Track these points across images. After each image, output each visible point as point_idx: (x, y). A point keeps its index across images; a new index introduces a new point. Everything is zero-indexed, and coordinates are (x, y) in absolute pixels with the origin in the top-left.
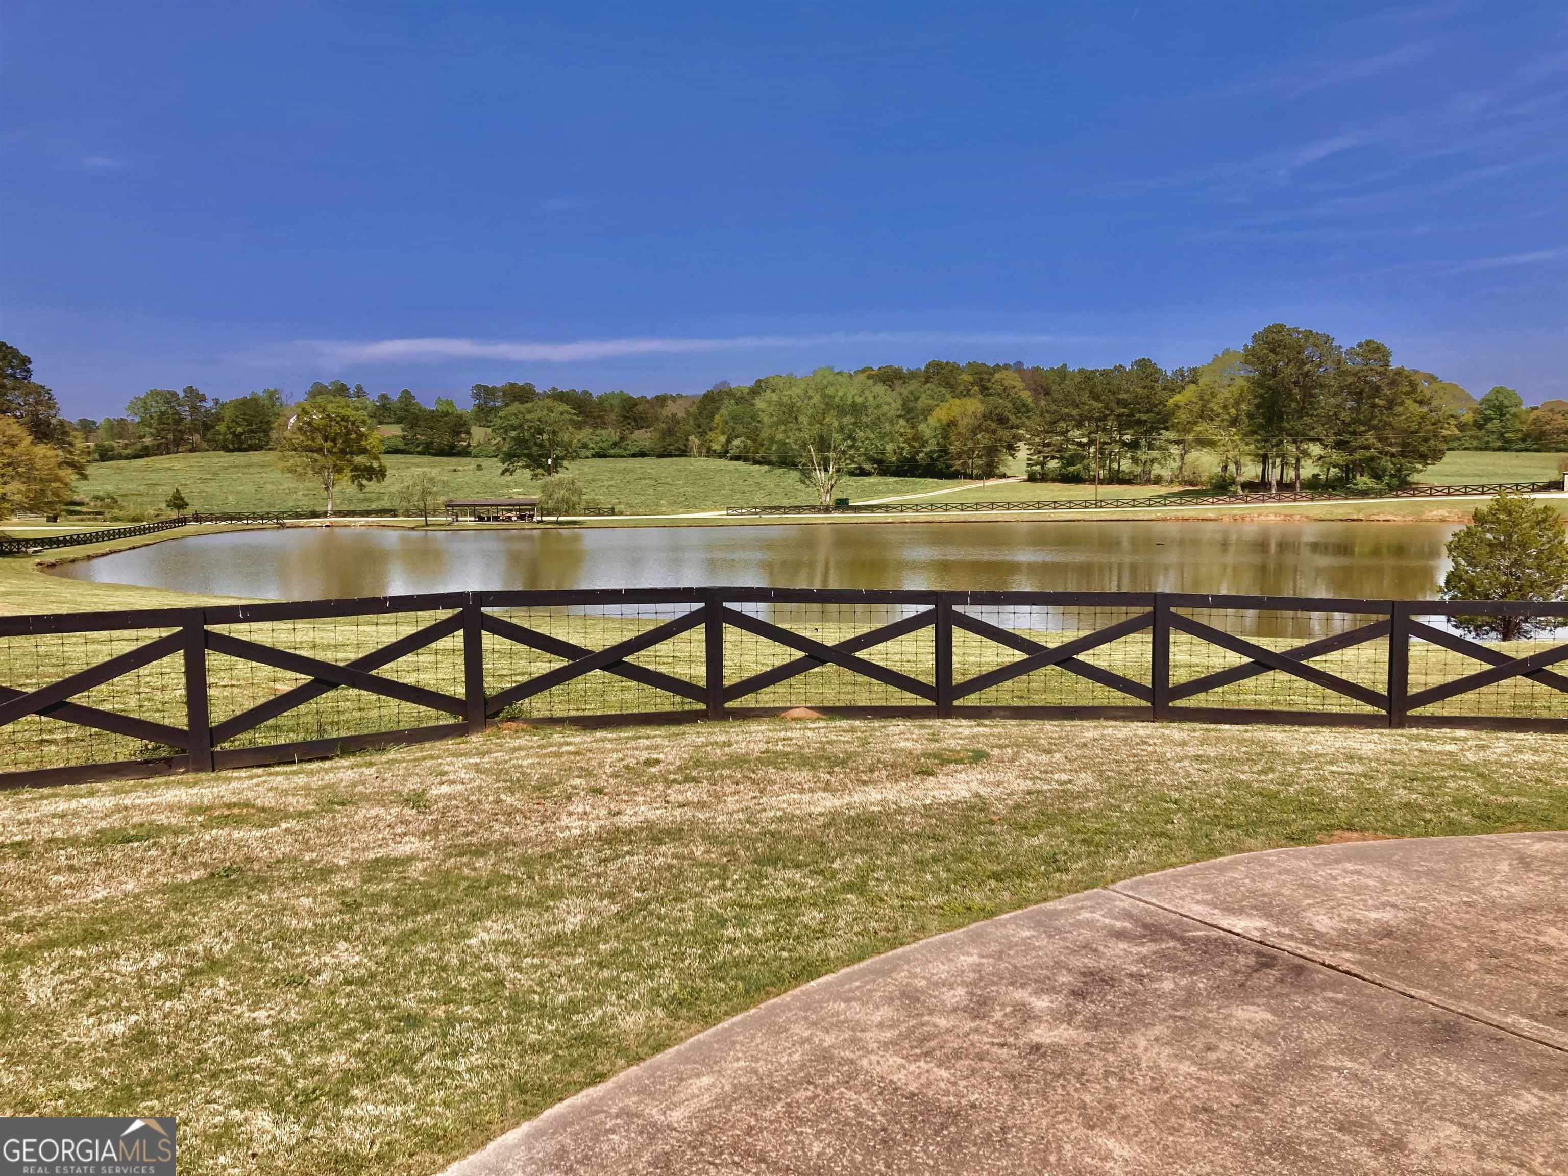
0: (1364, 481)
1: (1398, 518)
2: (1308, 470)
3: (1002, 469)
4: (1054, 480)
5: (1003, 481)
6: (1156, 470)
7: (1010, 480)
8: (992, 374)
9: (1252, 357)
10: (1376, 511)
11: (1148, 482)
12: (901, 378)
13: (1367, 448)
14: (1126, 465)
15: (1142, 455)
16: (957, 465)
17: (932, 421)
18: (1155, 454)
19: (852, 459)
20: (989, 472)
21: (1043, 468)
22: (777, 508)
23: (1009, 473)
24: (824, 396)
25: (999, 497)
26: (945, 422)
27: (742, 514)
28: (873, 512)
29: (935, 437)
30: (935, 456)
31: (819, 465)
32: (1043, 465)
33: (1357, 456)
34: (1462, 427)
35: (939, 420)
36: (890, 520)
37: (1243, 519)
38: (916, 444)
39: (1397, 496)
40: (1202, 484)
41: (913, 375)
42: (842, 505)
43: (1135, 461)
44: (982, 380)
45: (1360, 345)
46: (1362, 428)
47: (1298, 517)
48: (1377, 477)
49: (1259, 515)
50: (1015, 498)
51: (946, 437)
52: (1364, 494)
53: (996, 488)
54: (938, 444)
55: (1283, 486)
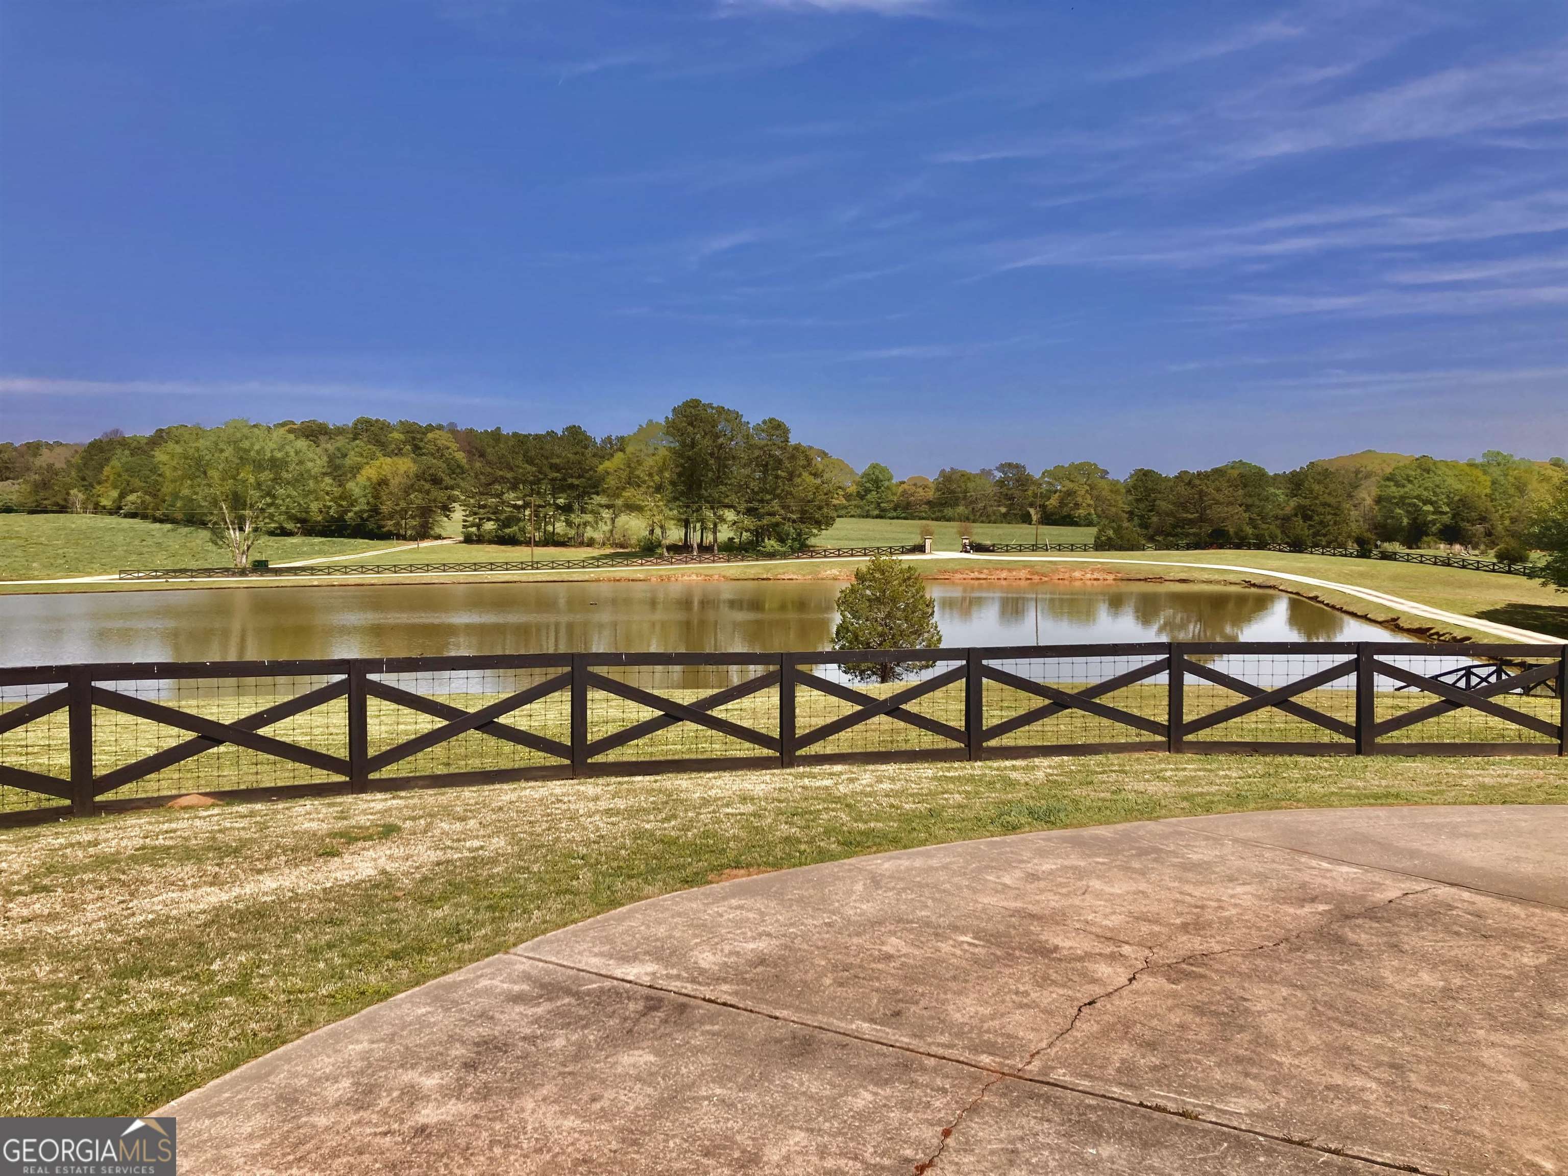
0: (771, 544)
1: (800, 577)
2: (725, 534)
3: (437, 530)
4: (490, 542)
5: (439, 542)
6: (589, 533)
7: (445, 542)
8: (425, 434)
9: (672, 428)
10: (781, 571)
11: (582, 544)
12: (326, 433)
13: (773, 514)
14: (560, 527)
15: (576, 519)
16: (389, 525)
17: (361, 479)
18: (589, 517)
19: (271, 516)
20: (423, 533)
21: (479, 529)
22: (183, 571)
23: (444, 534)
24: (238, 449)
25: (434, 558)
26: (374, 480)
27: (139, 578)
28: (296, 575)
29: (365, 496)
30: (365, 515)
31: (233, 523)
32: (479, 526)
33: (765, 522)
34: (848, 497)
35: (369, 479)
36: (316, 583)
37: (669, 579)
38: (344, 503)
39: (798, 558)
40: (631, 546)
41: (340, 431)
42: (260, 567)
43: (569, 524)
44: (414, 439)
45: (764, 422)
46: (768, 497)
47: (716, 577)
48: (782, 540)
49: (683, 575)
50: (451, 559)
51: (377, 497)
52: (772, 555)
53: (432, 550)
54: (368, 503)
55: (705, 549)
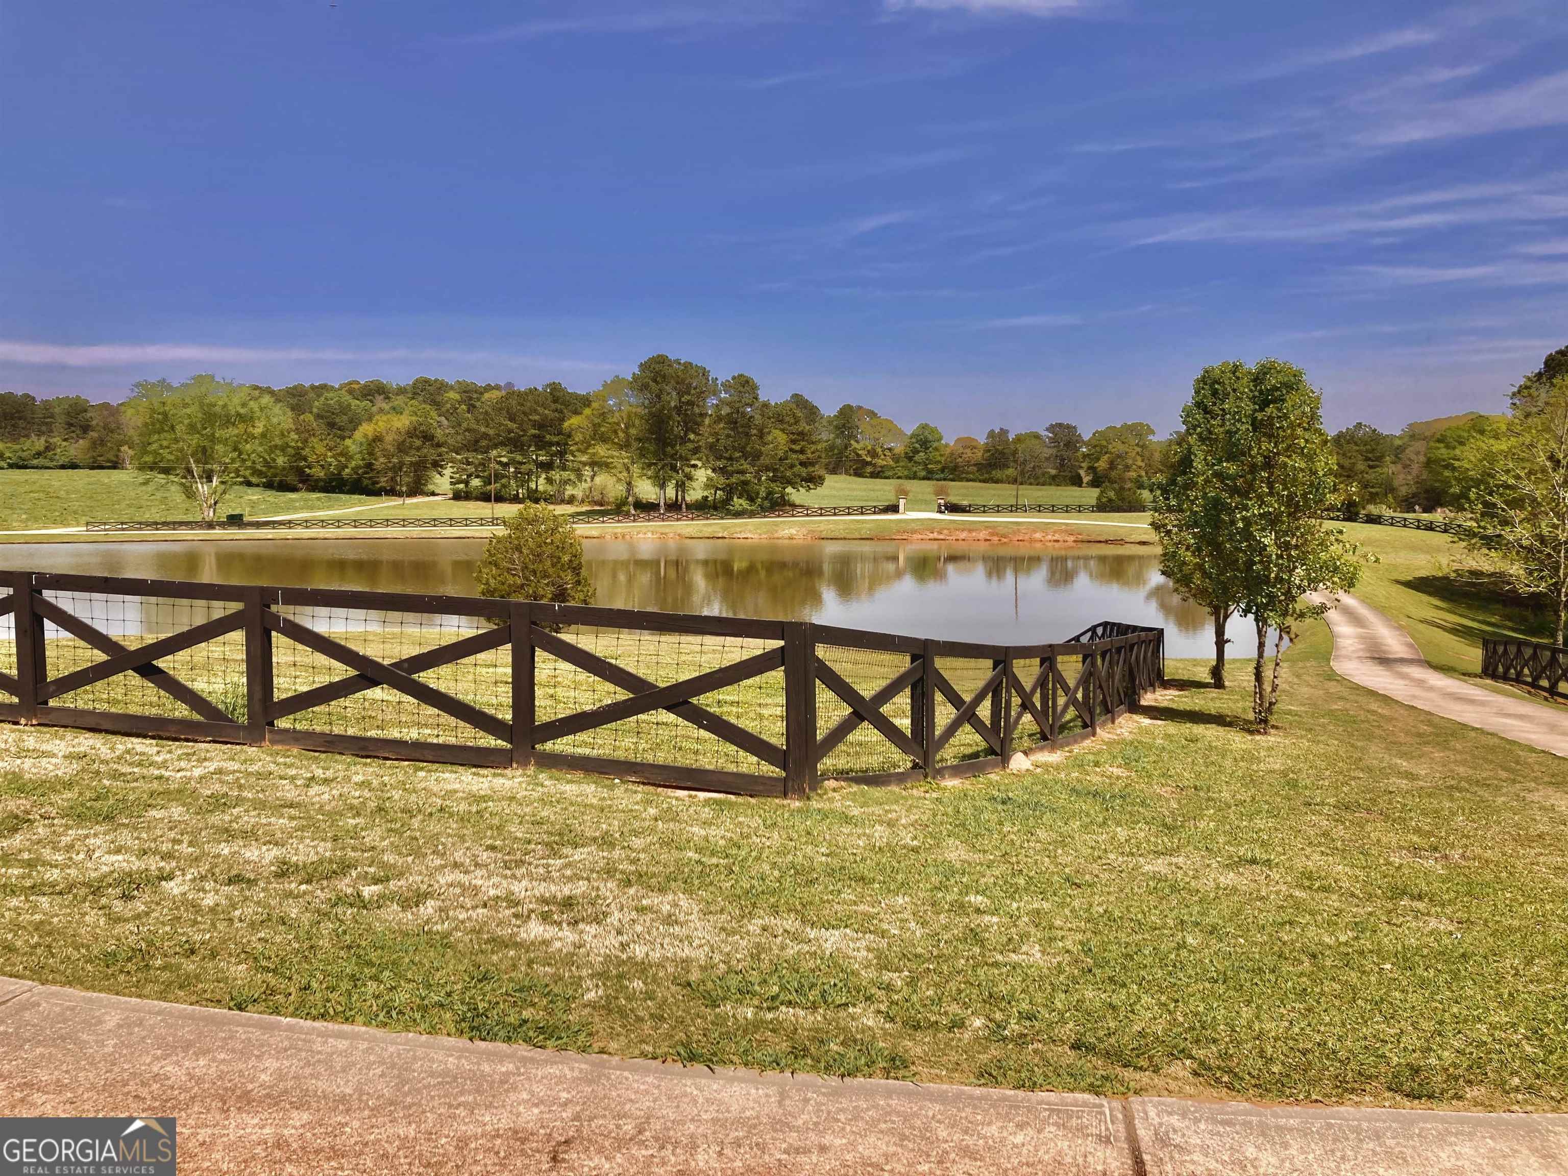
0: (739, 503)
1: (756, 536)
2: (695, 494)
3: (431, 487)
4: (477, 499)
5: (432, 498)
6: (569, 491)
7: (436, 498)
8: (482, 393)
9: (640, 385)
10: (738, 530)
11: (563, 501)
12: (384, 393)
13: (743, 472)
14: (541, 484)
15: (556, 475)
16: (383, 482)
17: (358, 435)
18: (566, 475)
19: (237, 471)
20: (416, 490)
21: (467, 486)
23: (437, 491)
24: (202, 405)
25: (427, 514)
26: (370, 438)
27: (123, 529)
28: (274, 528)
29: (360, 452)
30: (360, 471)
31: (201, 477)
32: (467, 483)
33: (734, 480)
34: (896, 459)
35: (365, 436)
37: (623, 537)
38: (343, 459)
39: (765, 517)
40: (608, 504)
41: (401, 391)
42: (235, 520)
43: (549, 481)
44: (471, 398)
45: (734, 378)
46: (737, 455)
47: (671, 535)
48: (752, 500)
49: (638, 533)
50: (436, 514)
51: (371, 454)
52: (738, 514)
53: (417, 506)
54: (363, 459)
55: (674, 507)
